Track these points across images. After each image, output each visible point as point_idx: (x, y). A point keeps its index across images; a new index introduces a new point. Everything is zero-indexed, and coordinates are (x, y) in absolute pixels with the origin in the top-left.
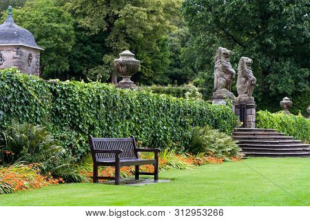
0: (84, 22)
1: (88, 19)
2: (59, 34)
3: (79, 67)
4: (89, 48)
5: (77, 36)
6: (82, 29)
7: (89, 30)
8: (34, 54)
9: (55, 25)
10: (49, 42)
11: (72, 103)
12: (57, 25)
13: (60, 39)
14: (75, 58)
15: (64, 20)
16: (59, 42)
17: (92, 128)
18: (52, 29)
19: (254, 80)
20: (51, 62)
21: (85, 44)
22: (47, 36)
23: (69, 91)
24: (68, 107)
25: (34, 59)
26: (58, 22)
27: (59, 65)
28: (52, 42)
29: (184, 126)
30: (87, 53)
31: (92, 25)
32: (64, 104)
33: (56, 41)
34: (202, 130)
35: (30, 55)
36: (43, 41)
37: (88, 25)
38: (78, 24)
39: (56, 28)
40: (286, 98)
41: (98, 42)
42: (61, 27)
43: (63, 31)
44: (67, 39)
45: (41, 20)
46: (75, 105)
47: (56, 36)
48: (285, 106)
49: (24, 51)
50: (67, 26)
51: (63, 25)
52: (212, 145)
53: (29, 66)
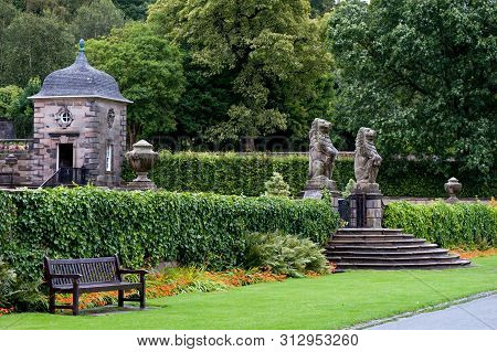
0: (201, 57)
1: (206, 52)
2: (160, 76)
3: (193, 126)
4: (207, 95)
5: (189, 78)
6: (196, 67)
7: (207, 68)
8: (116, 110)
9: (153, 63)
10: (144, 89)
11: (44, 216)
12: (156, 64)
13: (161, 85)
14: (186, 111)
15: (167, 55)
16: (160, 88)
17: (74, 243)
18: (149, 69)
19: (377, 160)
20: (150, 118)
21: (203, 90)
22: (141, 80)
23: (39, 201)
24: (38, 220)
25: (118, 117)
26: (158, 59)
27: (161, 123)
28: (150, 88)
29: (235, 233)
30: (206, 102)
31: (212, 61)
32: (33, 217)
33: (155, 87)
34: (263, 237)
35: (111, 111)
36: (136, 88)
37: (206, 61)
38: (191, 60)
39: (155, 67)
40: (453, 179)
41: (222, 86)
42: (163, 67)
43: (166, 72)
44: (171, 83)
45: (133, 56)
46: (48, 218)
47: (156, 80)
48: (451, 190)
49: (101, 105)
50: (172, 65)
51: (165, 63)
52: (275, 257)
53: (110, 127)
